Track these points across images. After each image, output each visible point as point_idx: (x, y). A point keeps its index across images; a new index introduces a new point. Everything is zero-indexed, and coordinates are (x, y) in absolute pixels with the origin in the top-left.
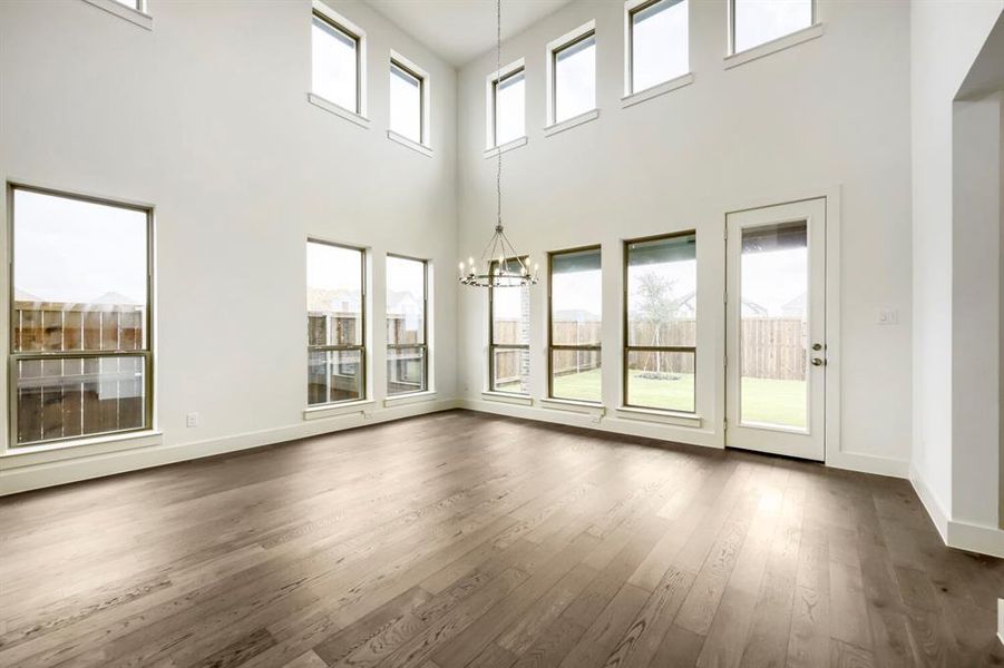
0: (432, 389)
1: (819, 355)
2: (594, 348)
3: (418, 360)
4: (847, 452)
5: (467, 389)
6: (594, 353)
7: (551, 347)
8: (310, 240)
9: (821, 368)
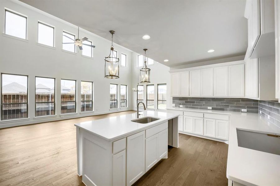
0: (127, 107)
3: (124, 102)
7: (147, 100)
8: (110, 84)
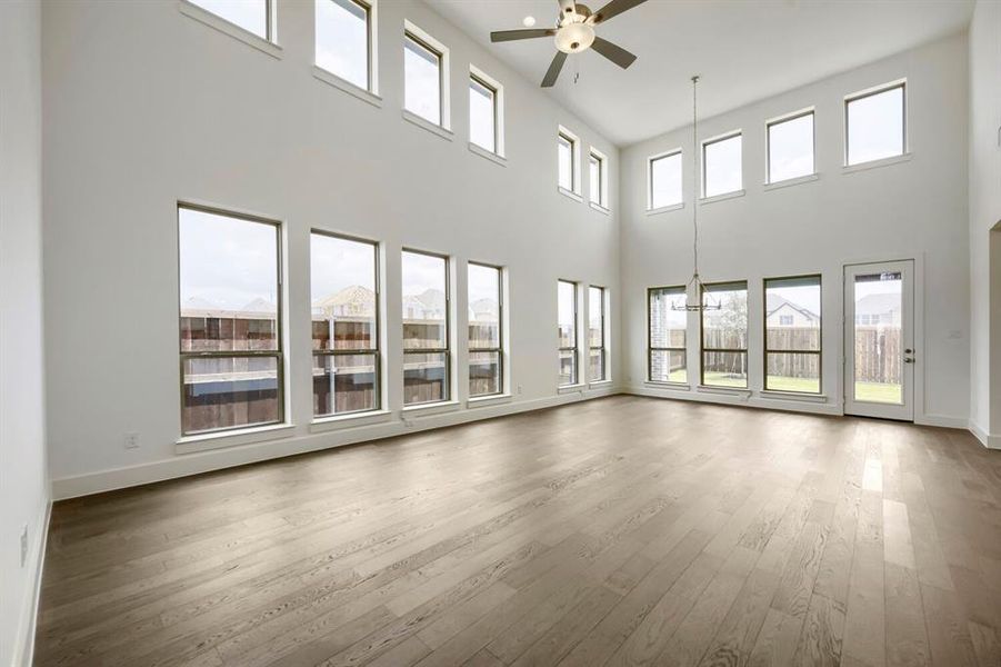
0: (609, 378)
1: (910, 356)
2: (743, 351)
4: (931, 415)
5: (630, 379)
6: (743, 354)
7: (703, 350)
8: (560, 280)
9: (911, 364)
